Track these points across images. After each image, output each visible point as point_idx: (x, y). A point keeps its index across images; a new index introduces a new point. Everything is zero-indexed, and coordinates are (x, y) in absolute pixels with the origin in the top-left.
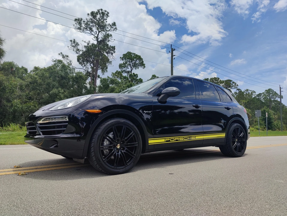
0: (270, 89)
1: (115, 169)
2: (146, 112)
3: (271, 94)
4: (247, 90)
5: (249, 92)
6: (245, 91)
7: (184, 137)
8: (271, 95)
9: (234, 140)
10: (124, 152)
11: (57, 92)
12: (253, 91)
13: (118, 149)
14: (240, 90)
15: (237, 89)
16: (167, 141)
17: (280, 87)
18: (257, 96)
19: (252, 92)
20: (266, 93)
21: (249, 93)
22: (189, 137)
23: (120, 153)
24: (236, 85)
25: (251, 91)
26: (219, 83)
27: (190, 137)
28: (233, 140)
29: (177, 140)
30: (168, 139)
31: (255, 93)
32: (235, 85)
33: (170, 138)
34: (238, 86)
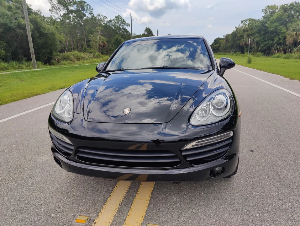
0: (119, 16)
3: (120, 21)
4: (99, 15)
6: (97, 16)
8: (120, 23)
12: (105, 17)
14: (92, 15)
15: (90, 13)
17: (131, 16)
18: (108, 23)
19: (104, 18)
20: (116, 20)
21: (101, 18)
24: (91, 9)
25: (103, 16)
26: (72, 4)
31: (106, 19)
32: (90, 8)
34: (93, 9)
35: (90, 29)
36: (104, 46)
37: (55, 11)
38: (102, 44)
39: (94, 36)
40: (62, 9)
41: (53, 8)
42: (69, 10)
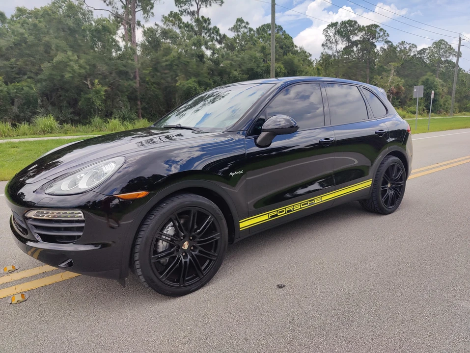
0: (441, 40)
1: (182, 287)
2: (233, 174)
3: (442, 49)
4: (403, 43)
5: (405, 46)
6: (398, 44)
7: (301, 203)
8: (441, 52)
9: (385, 187)
10: (196, 255)
11: (65, 60)
12: (412, 45)
13: (185, 251)
14: (390, 44)
15: (386, 42)
16: (272, 217)
17: (460, 38)
18: (418, 53)
19: (410, 47)
20: (434, 48)
21: (405, 48)
22: (310, 201)
24: (386, 35)
25: (409, 44)
26: (356, 32)
27: (313, 200)
28: (383, 188)
29: (290, 211)
30: (273, 212)
31: (415, 49)
32: (384, 33)
33: (277, 211)
34: (388, 36)
35: (381, 67)
36: (397, 93)
37: (329, 45)
38: (395, 90)
39: (382, 78)
40: (340, 42)
41: (328, 42)
42: (351, 40)
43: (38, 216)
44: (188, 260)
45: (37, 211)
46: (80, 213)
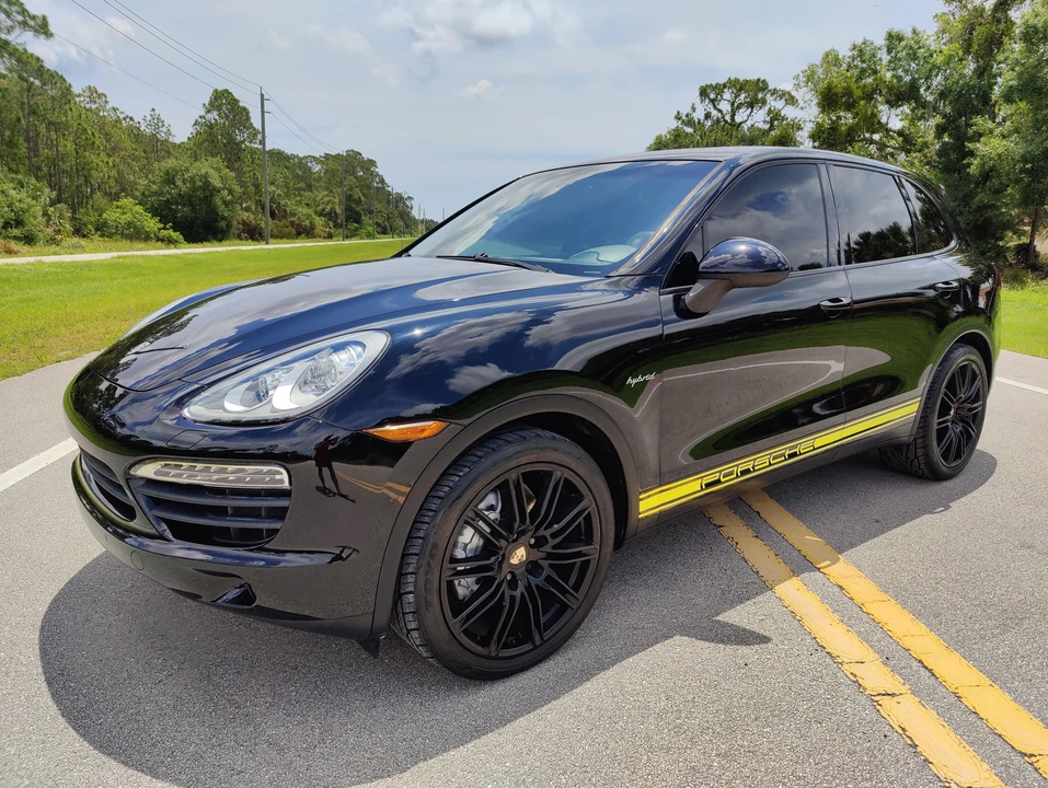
2: (635, 381)
7: (770, 454)
10: (537, 586)
13: (512, 569)
16: (708, 485)
22: (790, 448)
23: (521, 588)
27: (796, 446)
29: (747, 471)
30: (712, 475)
33: (720, 472)
43: (167, 474)
44: (517, 593)
45: (163, 463)
46: (281, 474)
